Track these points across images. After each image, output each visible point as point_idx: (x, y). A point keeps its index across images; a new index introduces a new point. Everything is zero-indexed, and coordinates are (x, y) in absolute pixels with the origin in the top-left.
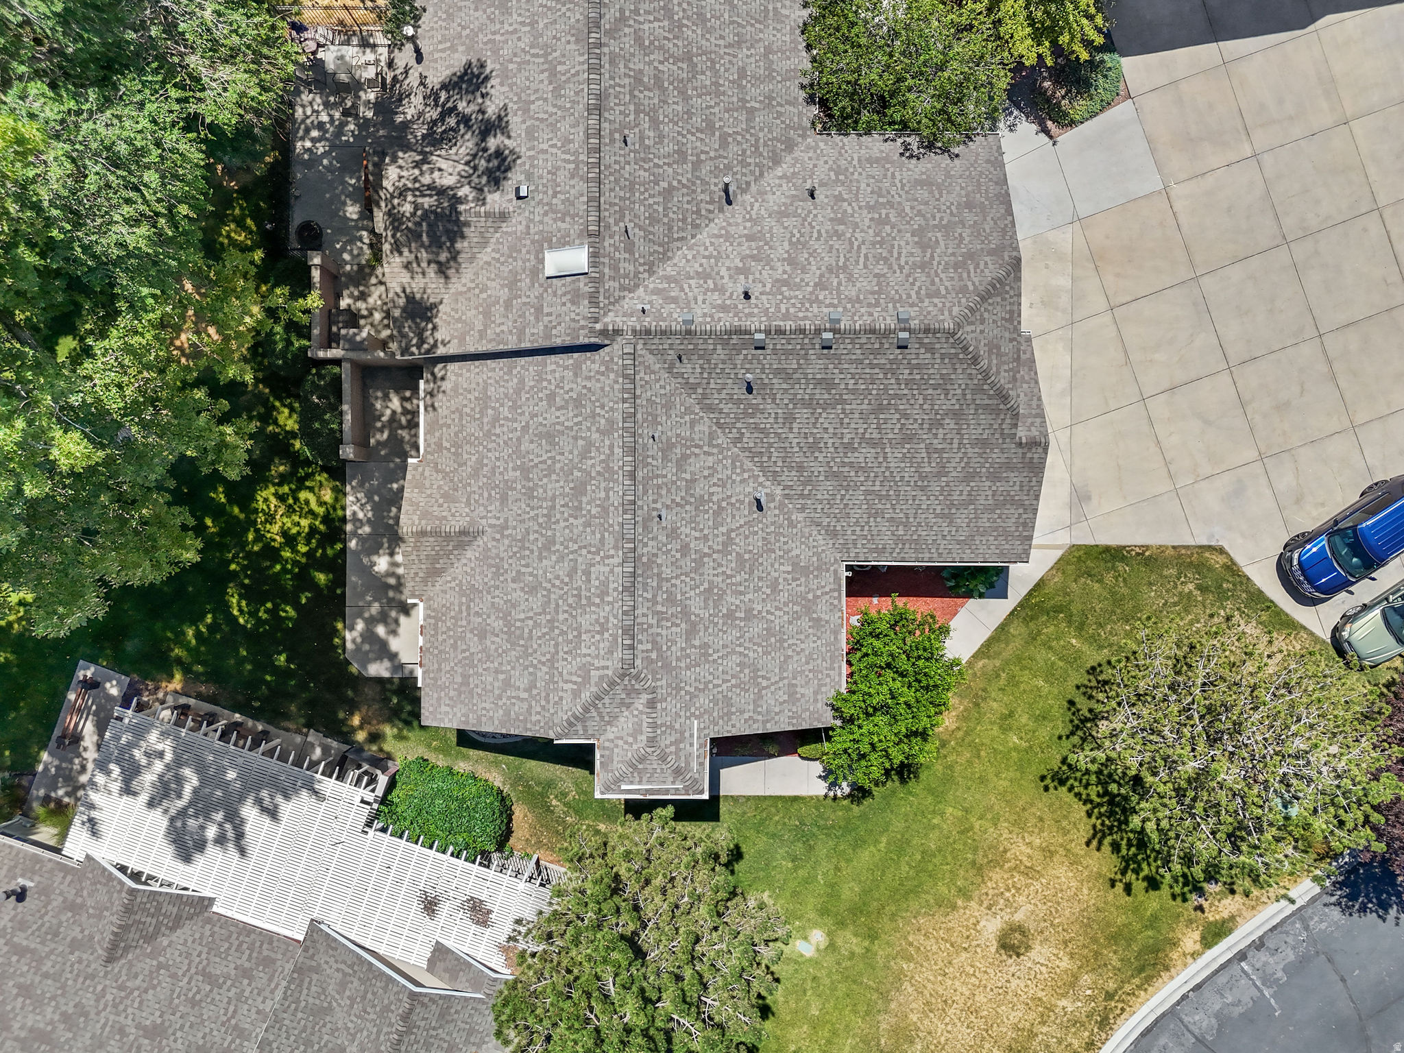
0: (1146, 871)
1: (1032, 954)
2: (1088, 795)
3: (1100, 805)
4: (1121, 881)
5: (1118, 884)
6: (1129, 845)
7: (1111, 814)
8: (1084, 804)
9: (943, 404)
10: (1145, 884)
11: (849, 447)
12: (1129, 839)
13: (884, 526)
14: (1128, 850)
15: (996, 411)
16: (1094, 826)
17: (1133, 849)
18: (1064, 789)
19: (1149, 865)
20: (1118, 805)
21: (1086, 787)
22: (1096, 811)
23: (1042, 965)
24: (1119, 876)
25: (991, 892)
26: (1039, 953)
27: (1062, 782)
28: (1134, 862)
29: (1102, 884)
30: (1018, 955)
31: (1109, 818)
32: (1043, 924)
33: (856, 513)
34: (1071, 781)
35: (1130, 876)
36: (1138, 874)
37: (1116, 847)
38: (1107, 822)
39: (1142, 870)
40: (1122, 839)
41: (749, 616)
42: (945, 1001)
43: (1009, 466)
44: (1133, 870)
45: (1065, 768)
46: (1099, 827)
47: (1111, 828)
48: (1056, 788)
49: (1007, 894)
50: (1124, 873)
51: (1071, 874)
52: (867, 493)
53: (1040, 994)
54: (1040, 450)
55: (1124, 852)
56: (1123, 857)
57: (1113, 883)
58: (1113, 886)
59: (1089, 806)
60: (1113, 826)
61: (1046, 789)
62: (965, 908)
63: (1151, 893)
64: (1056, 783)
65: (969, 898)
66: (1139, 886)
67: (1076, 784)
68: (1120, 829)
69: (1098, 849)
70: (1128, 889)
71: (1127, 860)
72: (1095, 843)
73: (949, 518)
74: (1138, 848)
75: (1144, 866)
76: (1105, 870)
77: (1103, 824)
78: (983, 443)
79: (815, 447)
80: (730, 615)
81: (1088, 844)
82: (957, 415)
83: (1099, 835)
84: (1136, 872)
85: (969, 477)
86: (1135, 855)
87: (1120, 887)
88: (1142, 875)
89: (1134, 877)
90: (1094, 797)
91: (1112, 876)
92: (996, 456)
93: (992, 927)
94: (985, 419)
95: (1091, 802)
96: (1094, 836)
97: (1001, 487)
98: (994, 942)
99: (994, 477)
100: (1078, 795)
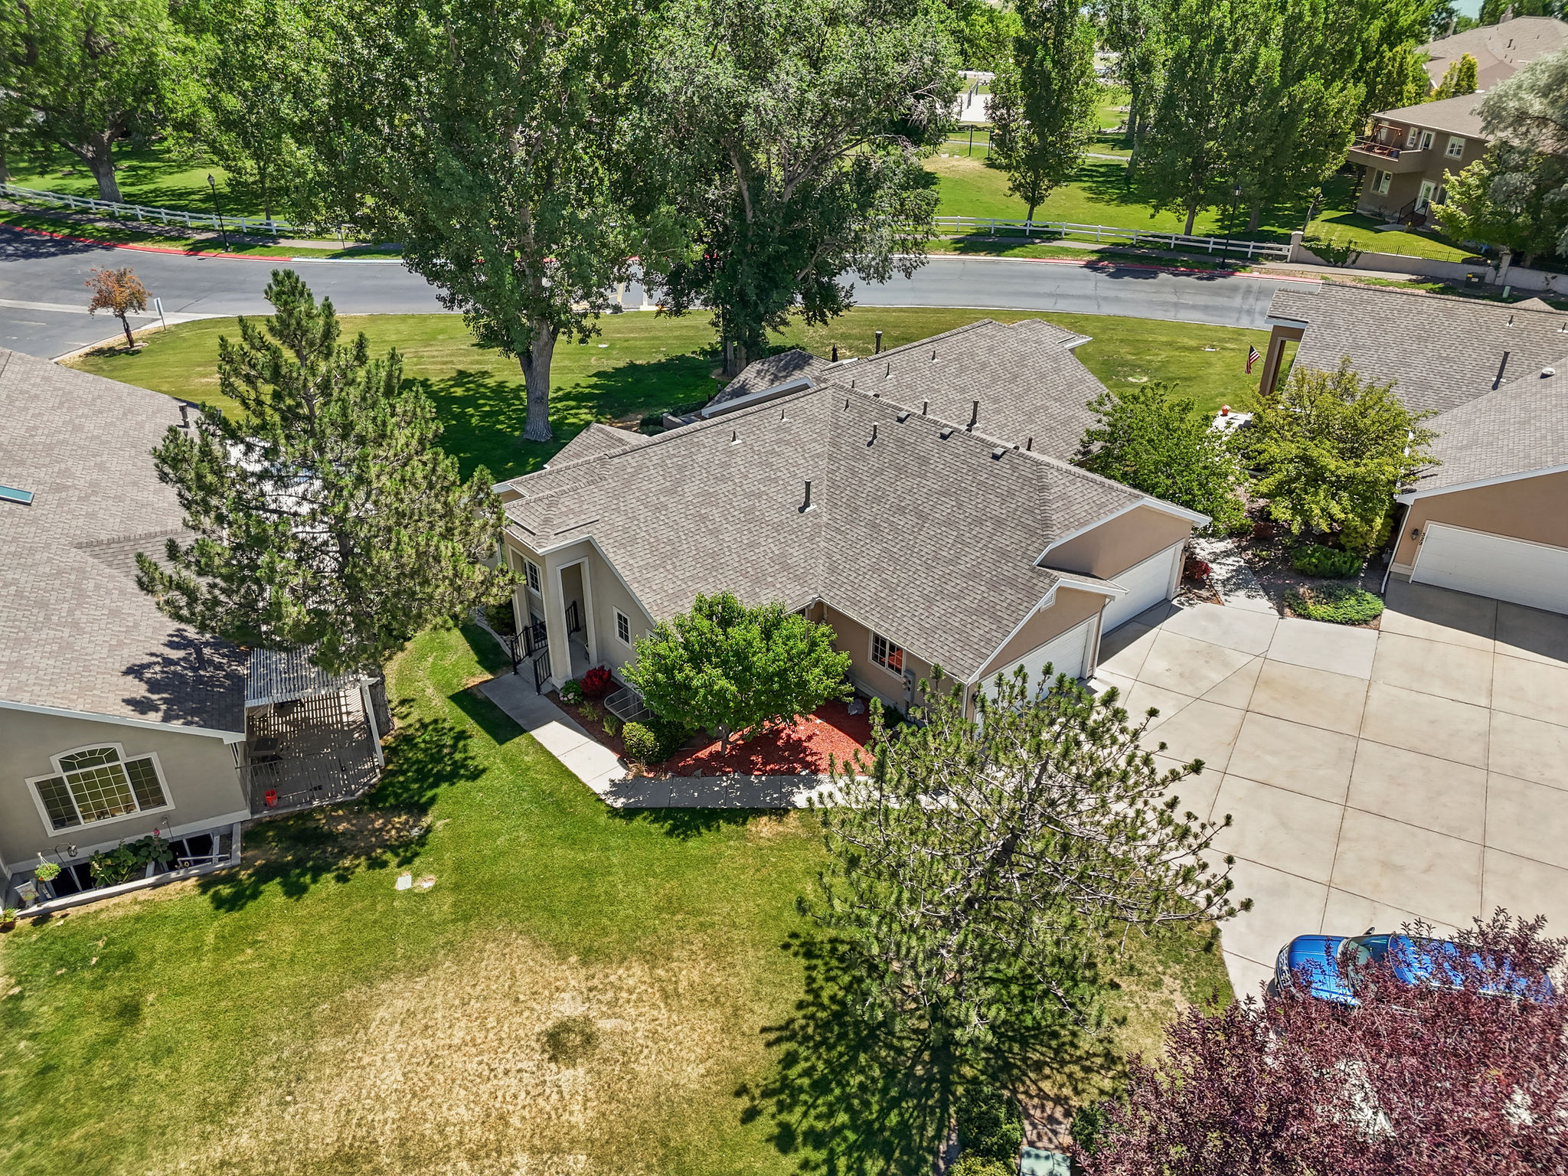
0: (793, 1118)
1: (567, 1074)
2: (821, 988)
3: (822, 1007)
4: (753, 1099)
5: (746, 1098)
6: (808, 1073)
7: (826, 1025)
8: (807, 992)
9: (997, 510)
10: (777, 1131)
11: (902, 511)
12: (813, 1068)
13: (874, 584)
14: (800, 1076)
15: (1032, 533)
16: (792, 1021)
17: (806, 1081)
18: (804, 962)
19: (805, 1114)
20: (842, 1025)
21: (828, 979)
22: (812, 1009)
23: (560, 1092)
24: (757, 1092)
25: (612, 978)
26: (573, 1076)
27: (809, 955)
28: (791, 1095)
29: (730, 1082)
30: (553, 1058)
31: (817, 1027)
32: (617, 1055)
33: (864, 562)
34: (819, 962)
35: (770, 1105)
36: (780, 1112)
37: (790, 1060)
38: (810, 1030)
39: (790, 1111)
40: (807, 1059)
41: (715, 533)
42: (427, 1027)
43: (1011, 583)
44: (780, 1103)
45: (828, 947)
46: (796, 1026)
47: (807, 1038)
48: (796, 954)
49: (625, 995)
50: (766, 1094)
51: (709, 1038)
52: (885, 550)
53: (515, 1121)
54: (1047, 581)
55: (793, 1073)
56: (785, 1078)
57: (741, 1091)
58: (738, 1094)
59: (810, 998)
60: (812, 1038)
61: (786, 946)
62: (570, 968)
63: (772, 1149)
64: (802, 950)
65: (585, 963)
66: (766, 1125)
67: (822, 969)
68: (817, 1046)
69: (769, 1045)
70: (750, 1115)
71: (785, 1084)
72: (772, 1036)
73: (930, 601)
74: (814, 1085)
75: (799, 1110)
76: (750, 1070)
77: (803, 1028)
78: (1004, 554)
79: (878, 500)
80: (704, 518)
81: (764, 1030)
82: (999, 522)
83: (785, 1033)
84: (782, 1107)
85: (972, 575)
86: (801, 1090)
87: (744, 1103)
88: (784, 1117)
89: (773, 1109)
90: (825, 997)
91: (751, 1085)
92: (1007, 569)
93: (569, 1007)
94: (1019, 534)
95: (817, 996)
96: (780, 1028)
97: (993, 597)
98: (549, 1023)
99: (993, 586)
100: (811, 980)
